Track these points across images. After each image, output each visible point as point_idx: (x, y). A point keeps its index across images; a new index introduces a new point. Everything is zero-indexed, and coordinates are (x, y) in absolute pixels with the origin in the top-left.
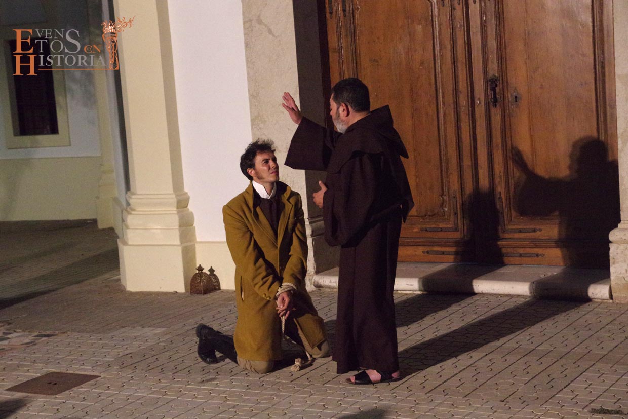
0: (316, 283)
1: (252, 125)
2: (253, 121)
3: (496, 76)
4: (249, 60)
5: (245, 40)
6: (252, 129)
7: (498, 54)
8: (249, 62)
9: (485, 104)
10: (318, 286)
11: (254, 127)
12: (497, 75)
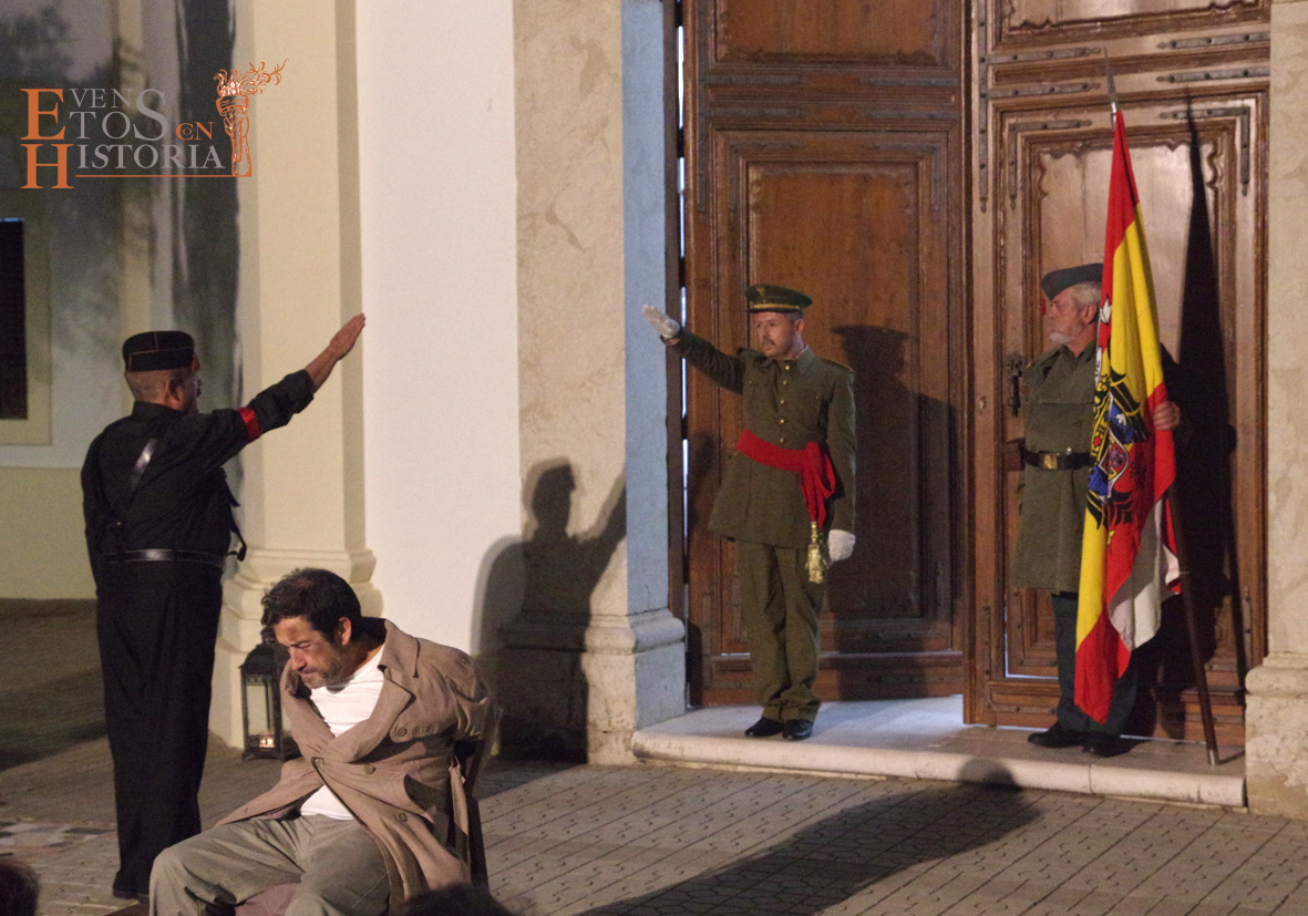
0: (638, 748)
1: (522, 421)
2: (523, 413)
3: (1020, 356)
4: (525, 292)
5: (519, 252)
6: (521, 429)
7: (1025, 312)
8: (525, 296)
9: (996, 409)
10: (642, 755)
11: (524, 426)
12: (1022, 353)
